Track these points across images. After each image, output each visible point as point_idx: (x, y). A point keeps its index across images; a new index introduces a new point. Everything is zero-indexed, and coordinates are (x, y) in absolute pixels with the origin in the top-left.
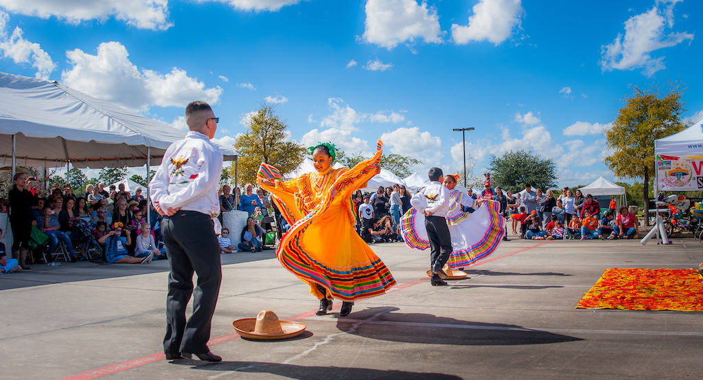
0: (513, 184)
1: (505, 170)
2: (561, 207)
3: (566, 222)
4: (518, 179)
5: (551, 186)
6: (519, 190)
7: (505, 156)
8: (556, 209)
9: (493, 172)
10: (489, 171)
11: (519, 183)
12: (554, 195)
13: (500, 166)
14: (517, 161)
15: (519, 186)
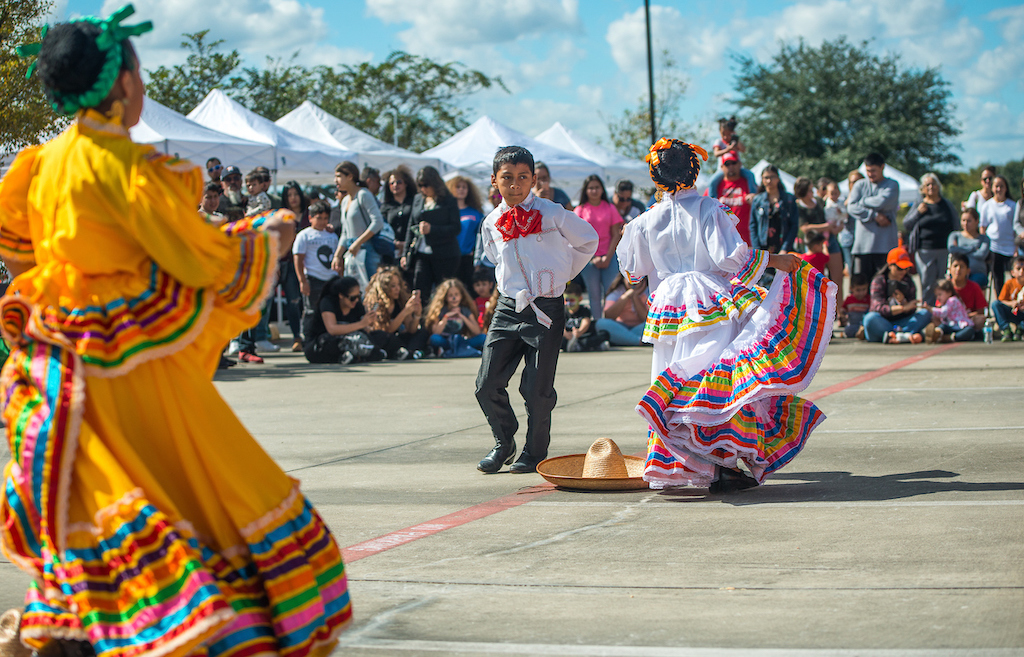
0: (817, 151)
1: (783, 104)
2: (975, 232)
3: (991, 283)
4: (831, 133)
5: (938, 159)
6: (836, 175)
7: (783, 59)
8: (962, 238)
9: (747, 111)
10: (733, 109)
11: (836, 149)
12: (950, 193)
13: (767, 92)
14: (827, 77)
15: (836, 158)
